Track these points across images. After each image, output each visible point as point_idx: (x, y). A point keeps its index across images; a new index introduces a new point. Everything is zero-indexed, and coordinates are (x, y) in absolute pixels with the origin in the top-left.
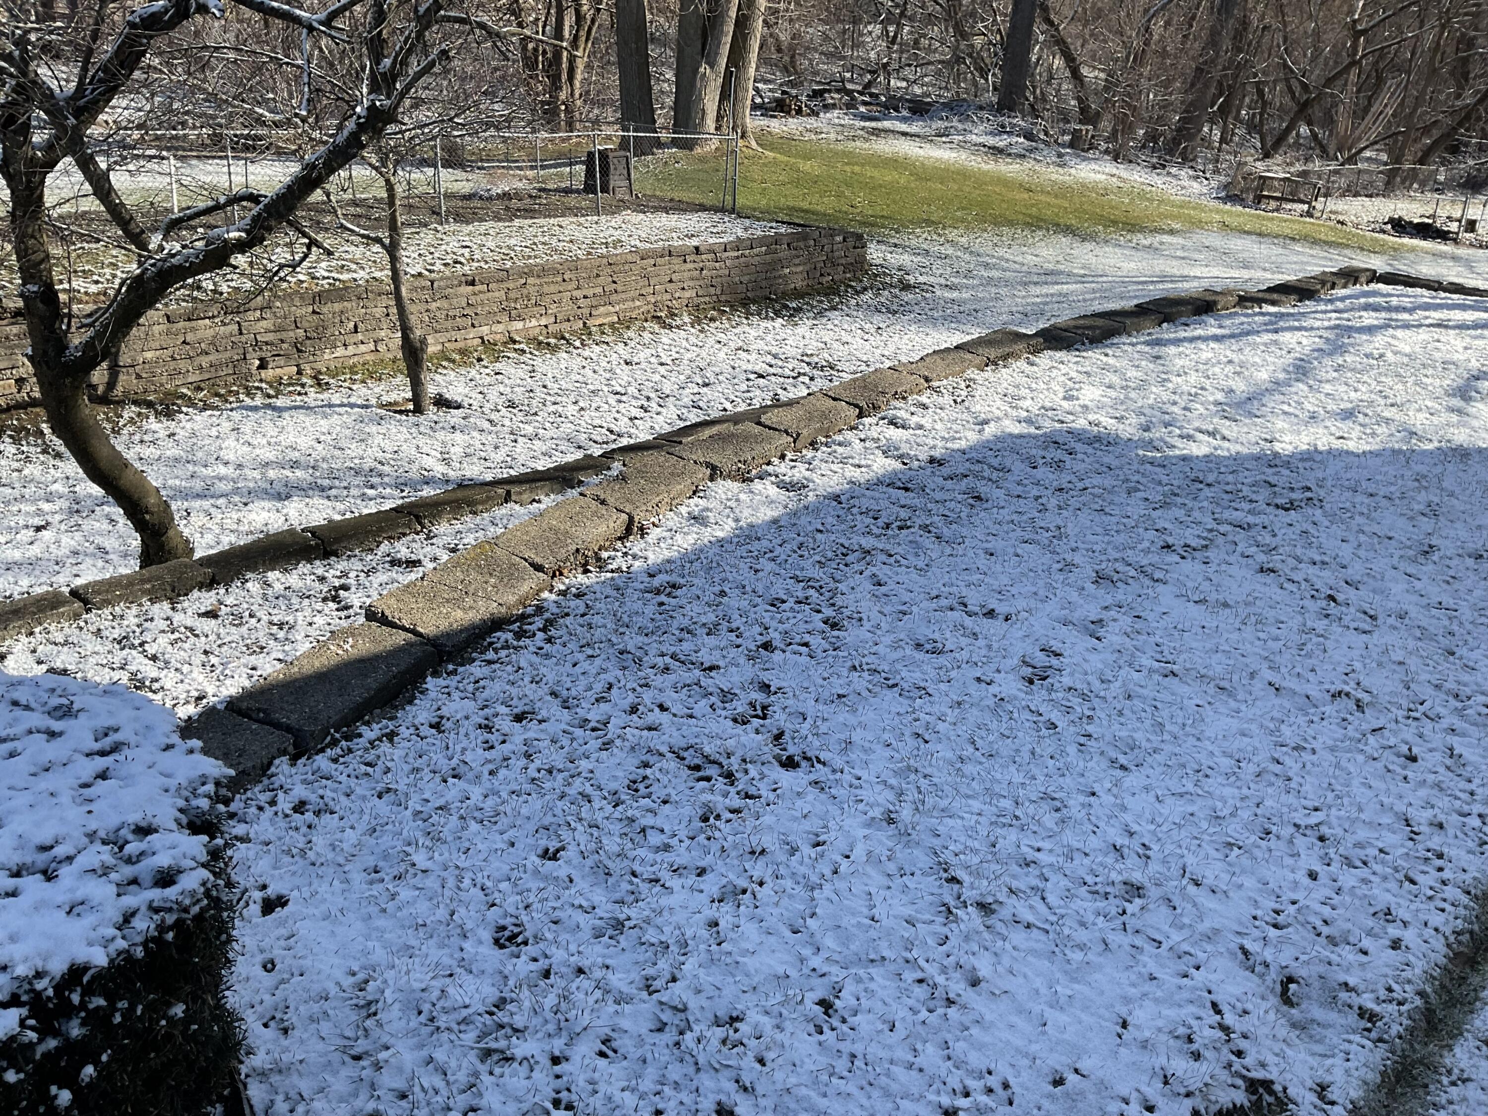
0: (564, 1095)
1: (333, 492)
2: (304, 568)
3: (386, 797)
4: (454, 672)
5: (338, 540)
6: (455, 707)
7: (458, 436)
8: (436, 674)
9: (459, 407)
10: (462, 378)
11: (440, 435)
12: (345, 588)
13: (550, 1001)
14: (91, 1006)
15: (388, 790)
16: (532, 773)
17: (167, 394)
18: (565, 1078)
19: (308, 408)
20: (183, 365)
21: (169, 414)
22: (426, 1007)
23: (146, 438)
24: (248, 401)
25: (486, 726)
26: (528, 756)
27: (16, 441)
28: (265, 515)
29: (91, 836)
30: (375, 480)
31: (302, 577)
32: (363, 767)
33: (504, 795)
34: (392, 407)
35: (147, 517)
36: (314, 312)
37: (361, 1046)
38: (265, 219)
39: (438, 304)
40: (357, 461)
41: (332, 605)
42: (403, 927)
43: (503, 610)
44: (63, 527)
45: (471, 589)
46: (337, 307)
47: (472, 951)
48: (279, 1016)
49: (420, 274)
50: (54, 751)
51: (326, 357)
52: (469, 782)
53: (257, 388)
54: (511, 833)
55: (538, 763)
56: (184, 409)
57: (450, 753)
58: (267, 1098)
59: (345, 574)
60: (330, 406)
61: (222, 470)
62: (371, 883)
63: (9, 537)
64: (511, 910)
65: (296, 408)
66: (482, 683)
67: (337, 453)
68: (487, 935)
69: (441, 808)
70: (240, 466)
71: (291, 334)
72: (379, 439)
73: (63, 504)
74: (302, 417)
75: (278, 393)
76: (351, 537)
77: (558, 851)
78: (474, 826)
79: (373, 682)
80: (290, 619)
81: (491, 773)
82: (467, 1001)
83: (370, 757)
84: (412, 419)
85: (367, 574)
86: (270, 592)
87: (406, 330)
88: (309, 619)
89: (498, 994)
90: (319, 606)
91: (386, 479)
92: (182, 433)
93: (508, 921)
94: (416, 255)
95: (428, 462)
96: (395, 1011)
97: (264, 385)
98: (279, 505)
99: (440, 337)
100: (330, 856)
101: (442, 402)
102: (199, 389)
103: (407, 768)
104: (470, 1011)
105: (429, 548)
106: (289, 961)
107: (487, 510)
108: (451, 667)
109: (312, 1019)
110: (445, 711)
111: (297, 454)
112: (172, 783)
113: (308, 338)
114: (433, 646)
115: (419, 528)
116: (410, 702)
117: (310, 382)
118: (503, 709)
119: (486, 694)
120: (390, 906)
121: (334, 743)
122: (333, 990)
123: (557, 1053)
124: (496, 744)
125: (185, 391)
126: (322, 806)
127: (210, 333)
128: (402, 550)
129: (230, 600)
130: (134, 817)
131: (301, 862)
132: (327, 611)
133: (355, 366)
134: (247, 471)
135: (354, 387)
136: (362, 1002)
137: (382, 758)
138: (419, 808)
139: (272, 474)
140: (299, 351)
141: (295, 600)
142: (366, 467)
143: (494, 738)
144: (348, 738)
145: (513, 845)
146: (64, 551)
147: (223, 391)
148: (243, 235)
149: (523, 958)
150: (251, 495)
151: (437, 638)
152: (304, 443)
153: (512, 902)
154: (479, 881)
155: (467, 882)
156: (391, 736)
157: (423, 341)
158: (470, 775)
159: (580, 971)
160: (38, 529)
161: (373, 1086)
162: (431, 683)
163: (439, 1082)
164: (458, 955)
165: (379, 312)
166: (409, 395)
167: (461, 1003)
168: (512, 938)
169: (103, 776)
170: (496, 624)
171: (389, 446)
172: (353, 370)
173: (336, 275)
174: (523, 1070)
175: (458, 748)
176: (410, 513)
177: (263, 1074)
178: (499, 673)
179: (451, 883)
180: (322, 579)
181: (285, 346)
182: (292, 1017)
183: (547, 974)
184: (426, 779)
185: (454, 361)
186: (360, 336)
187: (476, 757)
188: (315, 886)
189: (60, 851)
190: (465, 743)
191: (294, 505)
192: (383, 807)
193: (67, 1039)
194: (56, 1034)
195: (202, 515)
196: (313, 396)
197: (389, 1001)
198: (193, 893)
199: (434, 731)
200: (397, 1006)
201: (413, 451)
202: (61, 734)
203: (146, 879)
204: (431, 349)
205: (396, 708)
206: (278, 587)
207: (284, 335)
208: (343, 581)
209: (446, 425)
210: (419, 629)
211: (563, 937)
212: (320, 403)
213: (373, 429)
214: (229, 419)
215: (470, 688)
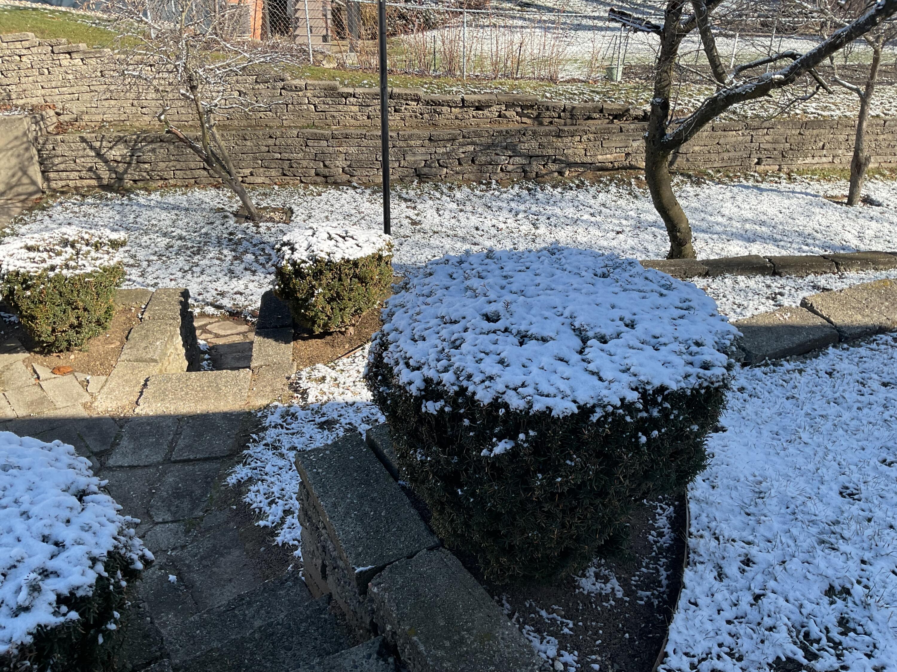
0: (864, 580)
1: (782, 243)
2: (759, 278)
3: (790, 400)
4: (848, 349)
5: (784, 267)
6: (844, 366)
7: (873, 224)
8: (834, 347)
9: (879, 205)
10: (887, 187)
11: (861, 221)
12: (782, 294)
13: (869, 532)
14: (664, 406)
15: (793, 397)
16: (886, 415)
17: (700, 172)
18: (867, 573)
19: (780, 192)
20: (713, 156)
21: (698, 183)
22: (792, 506)
23: (683, 195)
24: (744, 182)
25: (862, 383)
26: (885, 407)
27: (617, 186)
28: (738, 249)
29: (676, 338)
30: (810, 241)
31: (757, 283)
32: (781, 381)
33: (865, 422)
34: (833, 199)
35: (678, 234)
36: (800, 134)
37: (752, 509)
38: (800, 68)
39: (885, 137)
40: (801, 228)
41: (772, 302)
42: (787, 465)
43: (889, 323)
44: (630, 234)
45: (871, 305)
46: (815, 132)
47: (826, 492)
48: (711, 479)
49: (878, 116)
50: (661, 301)
51: (799, 162)
52: (844, 408)
53: (752, 176)
54: (865, 443)
55: (891, 412)
56: (707, 182)
57: (835, 390)
58: (698, 512)
59: (783, 287)
60: (793, 192)
61: (720, 219)
62: (773, 439)
63: (603, 234)
64: (855, 480)
65: (772, 190)
66: (864, 359)
67: (790, 221)
68: (836, 488)
69: (822, 416)
70: (730, 219)
71: (782, 145)
72: (819, 217)
73: (632, 222)
74: (774, 196)
75: (764, 180)
76: (792, 266)
77: (892, 463)
78: (841, 432)
79: (797, 340)
80: (745, 303)
81: (859, 408)
82: (817, 513)
83: (787, 377)
84: (844, 207)
85: (797, 290)
86: (737, 286)
87: (857, 150)
88: (756, 306)
89: (836, 518)
90: (764, 300)
91: (817, 242)
92: (703, 195)
93: (851, 485)
94: (879, 103)
95: (848, 236)
96: (775, 501)
97: (756, 174)
98: (748, 245)
99: (880, 159)
100: (754, 417)
101: (868, 201)
102: (719, 172)
103: (807, 389)
104: (818, 518)
105: (840, 284)
106: (722, 456)
107: (885, 269)
108: (845, 346)
109: (728, 487)
110: (837, 367)
111: (766, 217)
112: (714, 330)
113: (791, 149)
114: (838, 331)
115: (836, 271)
116: (816, 357)
117: (784, 176)
118: (875, 377)
119: (866, 365)
120: (782, 453)
121: (766, 365)
122: (742, 479)
123: (866, 559)
124: (866, 394)
125: (710, 171)
126: (753, 393)
127: (734, 139)
128: (822, 281)
129: (714, 286)
130: (696, 337)
131: (737, 415)
132: (767, 304)
133: (816, 170)
134: (734, 222)
135: (812, 183)
136: (757, 490)
137: (794, 380)
138: (809, 412)
139: (748, 226)
140: (783, 156)
141: (750, 294)
142: (806, 232)
143: (864, 390)
144: (774, 365)
145: (864, 449)
146: (627, 247)
147: (731, 175)
148: (783, 77)
149: (856, 506)
150: (733, 236)
151: (841, 327)
152: (772, 211)
153: (855, 477)
154: (838, 458)
155: (830, 457)
156: (800, 371)
157: (868, 159)
158: (845, 405)
159: (891, 527)
160: (618, 233)
161: (753, 530)
162: (831, 350)
163: (791, 543)
164: (816, 490)
165: (842, 138)
166: (847, 193)
167: (813, 512)
168: (851, 495)
169: (682, 317)
170: (882, 330)
171: (824, 222)
172: (813, 172)
173: (820, 112)
174: (843, 557)
175: (841, 389)
176: (833, 261)
177: (698, 501)
178: (877, 357)
179: (821, 454)
180: (769, 287)
181: (776, 152)
182: (718, 482)
183: (869, 520)
184: (817, 398)
185: (884, 176)
186: (825, 152)
187: (851, 396)
188: (742, 428)
189: (662, 340)
190: (846, 387)
191: (756, 246)
192: (789, 404)
193: (651, 416)
194: (647, 411)
195: (703, 242)
196: (784, 185)
197: (773, 495)
198: (718, 377)
199: (828, 376)
200: (775, 499)
201: (840, 228)
202: (665, 296)
203: (697, 363)
204: (871, 166)
205: (806, 358)
206: (742, 285)
207: (777, 146)
208: (781, 290)
209: (867, 216)
210: (832, 319)
211: (884, 506)
212: (787, 190)
213: (817, 210)
214: (731, 191)
215: (856, 360)
